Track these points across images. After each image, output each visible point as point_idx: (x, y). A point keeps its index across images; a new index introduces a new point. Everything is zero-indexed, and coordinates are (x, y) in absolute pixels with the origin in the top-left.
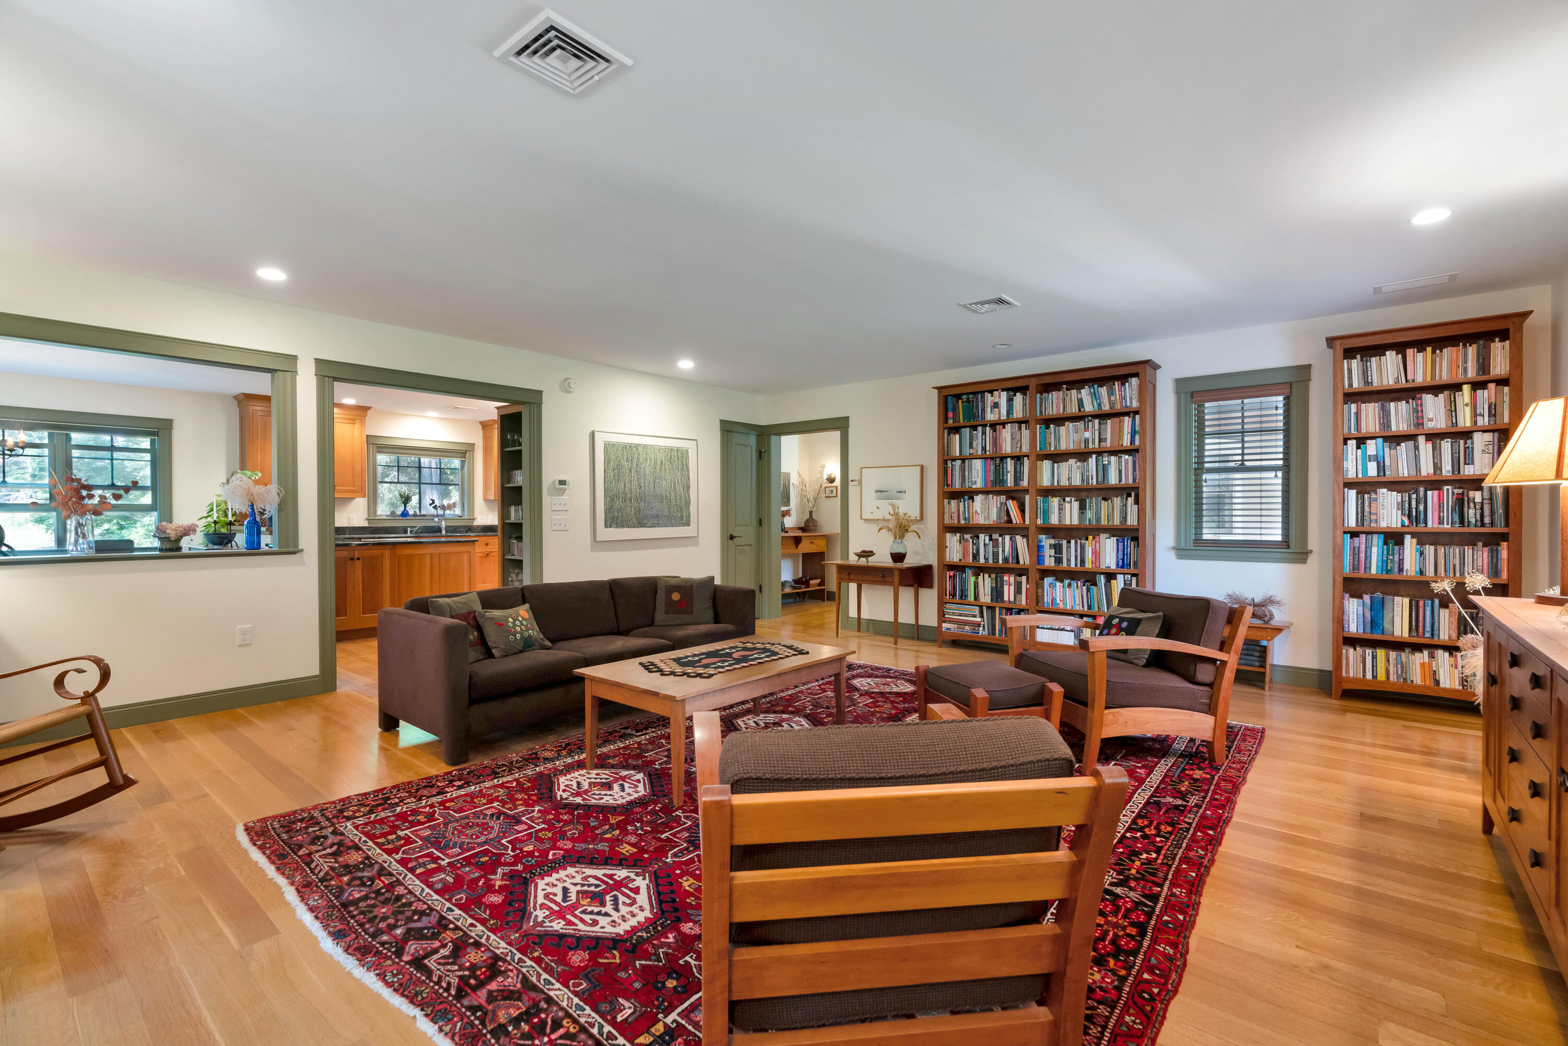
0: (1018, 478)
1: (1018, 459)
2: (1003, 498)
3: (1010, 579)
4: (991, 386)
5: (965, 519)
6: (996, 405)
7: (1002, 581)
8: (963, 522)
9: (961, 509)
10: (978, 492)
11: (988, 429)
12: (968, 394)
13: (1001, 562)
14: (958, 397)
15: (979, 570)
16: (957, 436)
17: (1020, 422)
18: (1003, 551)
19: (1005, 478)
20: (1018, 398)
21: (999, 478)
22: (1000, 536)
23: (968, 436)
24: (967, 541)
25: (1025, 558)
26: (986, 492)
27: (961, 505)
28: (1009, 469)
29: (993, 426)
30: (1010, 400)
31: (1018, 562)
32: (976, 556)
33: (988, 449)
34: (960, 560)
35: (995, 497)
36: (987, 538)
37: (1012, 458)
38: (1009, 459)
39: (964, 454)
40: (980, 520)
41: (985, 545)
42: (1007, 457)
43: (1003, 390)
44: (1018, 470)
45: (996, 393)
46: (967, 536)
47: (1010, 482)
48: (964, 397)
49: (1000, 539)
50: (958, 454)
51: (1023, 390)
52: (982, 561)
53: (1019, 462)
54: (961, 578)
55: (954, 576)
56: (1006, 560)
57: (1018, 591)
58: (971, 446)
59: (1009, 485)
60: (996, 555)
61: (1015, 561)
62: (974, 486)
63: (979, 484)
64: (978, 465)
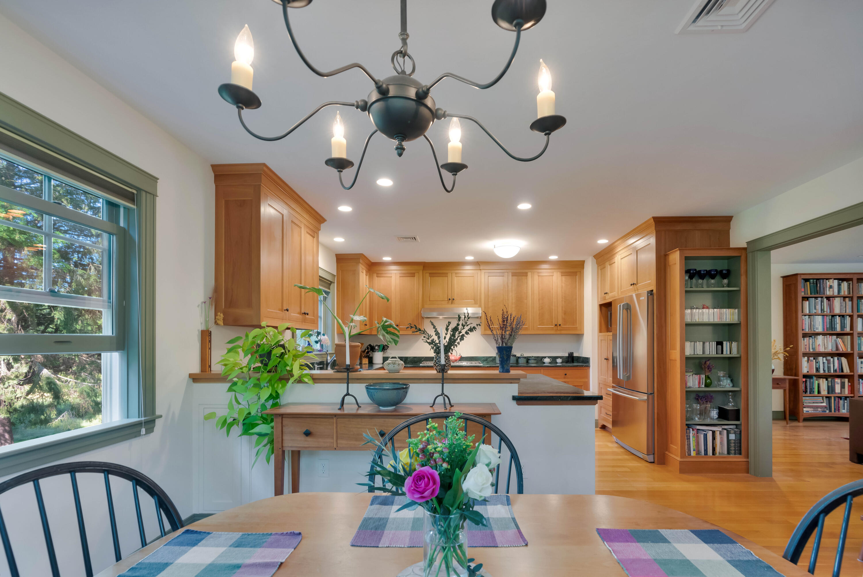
0: (843, 326)
1: (842, 316)
2: (834, 337)
3: (838, 380)
4: (827, 277)
5: (813, 349)
6: (831, 287)
7: (835, 382)
8: (811, 350)
9: (811, 343)
10: (818, 334)
11: (825, 299)
12: (813, 279)
13: (832, 371)
14: (806, 280)
15: (819, 377)
16: (807, 302)
17: (844, 297)
18: (834, 366)
19: (836, 327)
20: (845, 285)
21: (832, 326)
22: (832, 358)
23: (814, 303)
24: (811, 361)
25: (846, 370)
26: (824, 334)
27: (811, 341)
28: (838, 322)
29: (828, 298)
30: (839, 285)
31: (842, 371)
32: (818, 370)
33: (825, 310)
34: (808, 372)
35: (831, 337)
36: (825, 359)
37: (839, 316)
38: (837, 317)
39: (811, 311)
40: (822, 350)
41: (823, 363)
42: (836, 315)
43: (835, 279)
44: (843, 322)
45: (831, 280)
46: (812, 358)
47: (838, 329)
48: (811, 281)
49: (832, 359)
50: (808, 312)
51: (847, 280)
52: (822, 371)
53: (843, 318)
54: (810, 382)
55: (806, 381)
56: (835, 371)
57: (843, 386)
58: (815, 309)
59: (838, 330)
60: (829, 368)
61: (841, 371)
62: (817, 331)
63: (820, 329)
64: (819, 320)
